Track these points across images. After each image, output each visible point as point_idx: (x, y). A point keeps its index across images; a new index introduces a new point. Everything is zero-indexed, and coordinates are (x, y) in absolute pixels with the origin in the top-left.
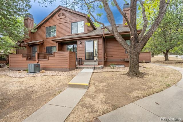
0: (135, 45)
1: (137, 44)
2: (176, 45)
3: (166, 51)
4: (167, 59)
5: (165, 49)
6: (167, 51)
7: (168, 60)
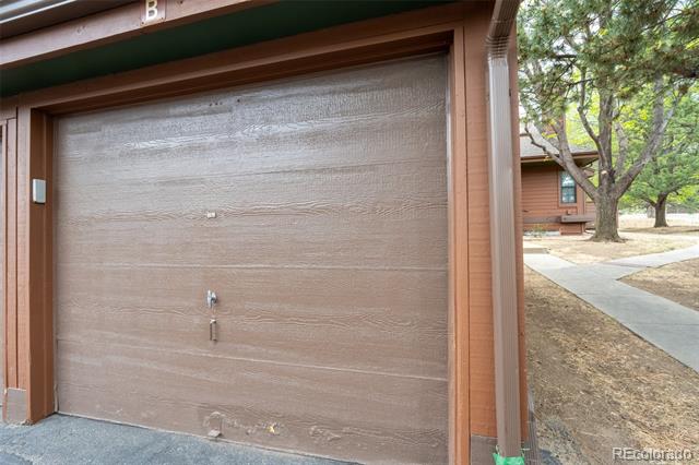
0: (609, 186)
1: (613, 186)
2: (687, 182)
3: (659, 196)
4: (660, 222)
5: (658, 192)
6: (662, 199)
7: (666, 225)
